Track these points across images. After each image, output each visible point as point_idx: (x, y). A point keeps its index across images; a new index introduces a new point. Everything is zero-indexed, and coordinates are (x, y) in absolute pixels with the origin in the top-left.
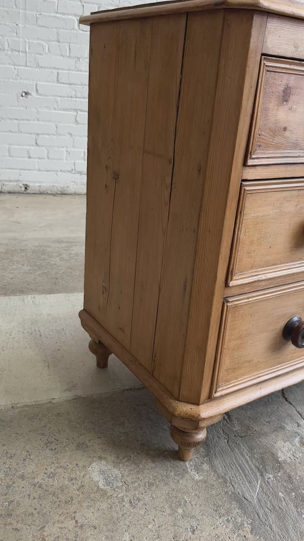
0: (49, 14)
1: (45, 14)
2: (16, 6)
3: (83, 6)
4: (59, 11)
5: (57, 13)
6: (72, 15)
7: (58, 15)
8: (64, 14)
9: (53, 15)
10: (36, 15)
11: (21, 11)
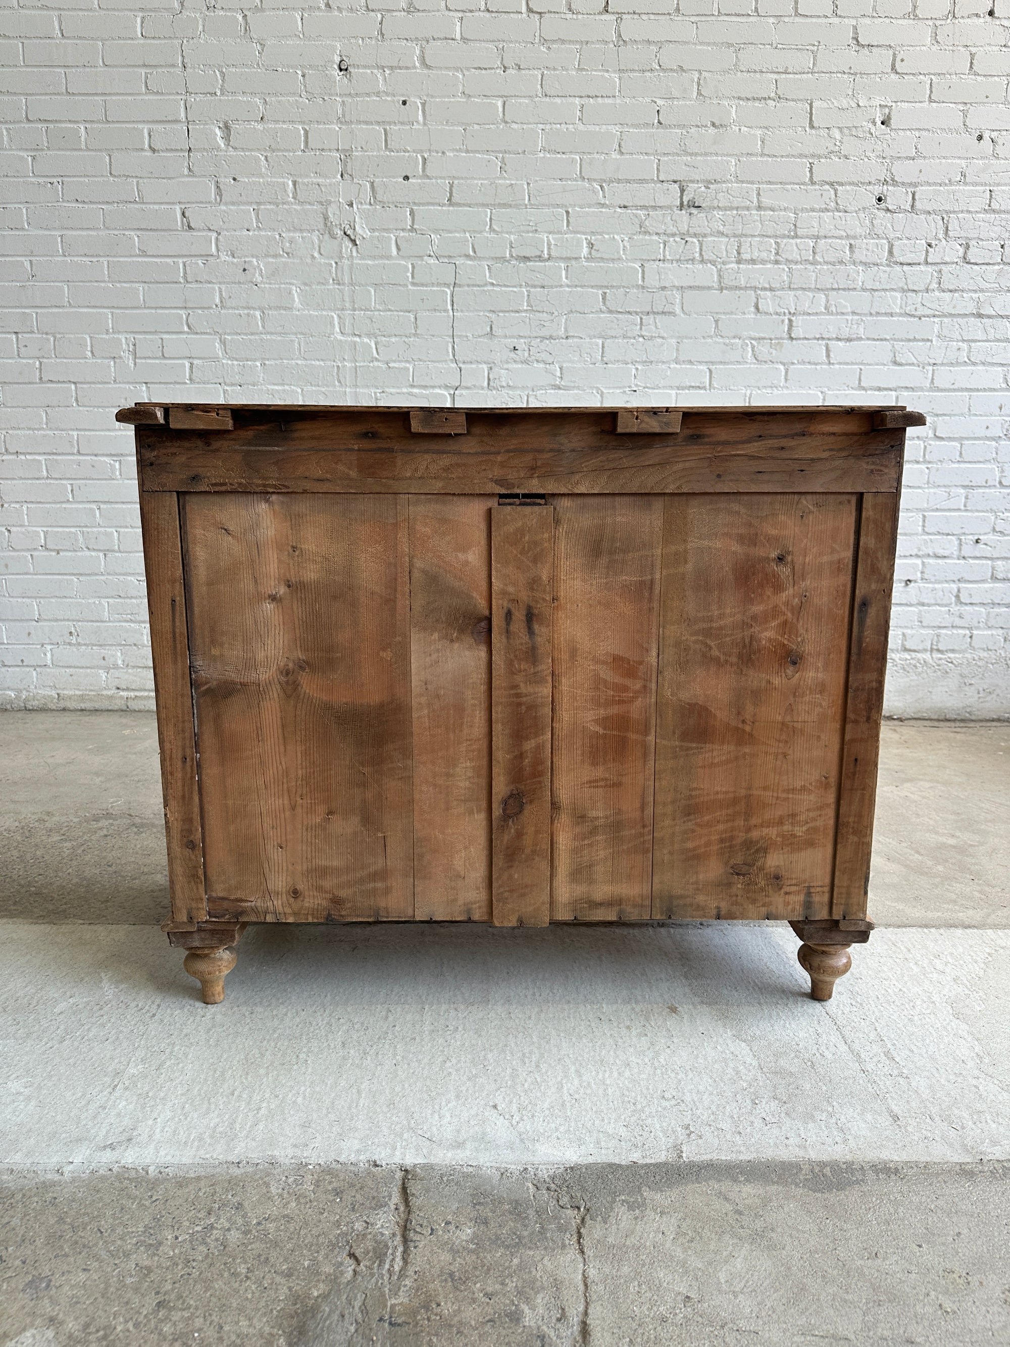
0: (398, 391)
1: (393, 390)
2: (340, 382)
3: (460, 369)
4: (415, 384)
5: (412, 386)
6: (440, 387)
7: (415, 391)
8: (425, 387)
9: (405, 390)
10: (375, 393)
11: (348, 390)
